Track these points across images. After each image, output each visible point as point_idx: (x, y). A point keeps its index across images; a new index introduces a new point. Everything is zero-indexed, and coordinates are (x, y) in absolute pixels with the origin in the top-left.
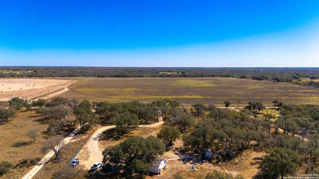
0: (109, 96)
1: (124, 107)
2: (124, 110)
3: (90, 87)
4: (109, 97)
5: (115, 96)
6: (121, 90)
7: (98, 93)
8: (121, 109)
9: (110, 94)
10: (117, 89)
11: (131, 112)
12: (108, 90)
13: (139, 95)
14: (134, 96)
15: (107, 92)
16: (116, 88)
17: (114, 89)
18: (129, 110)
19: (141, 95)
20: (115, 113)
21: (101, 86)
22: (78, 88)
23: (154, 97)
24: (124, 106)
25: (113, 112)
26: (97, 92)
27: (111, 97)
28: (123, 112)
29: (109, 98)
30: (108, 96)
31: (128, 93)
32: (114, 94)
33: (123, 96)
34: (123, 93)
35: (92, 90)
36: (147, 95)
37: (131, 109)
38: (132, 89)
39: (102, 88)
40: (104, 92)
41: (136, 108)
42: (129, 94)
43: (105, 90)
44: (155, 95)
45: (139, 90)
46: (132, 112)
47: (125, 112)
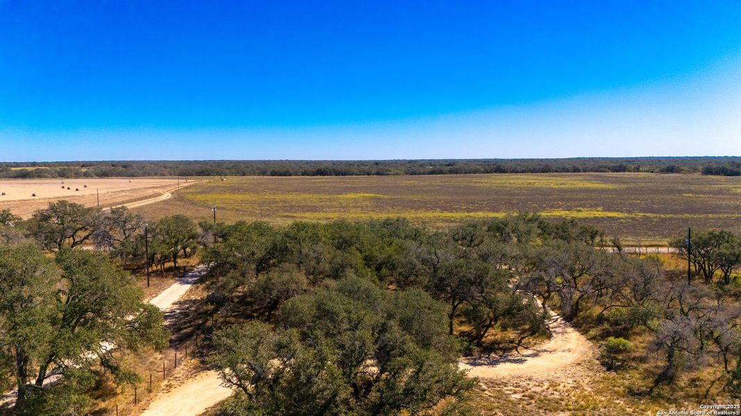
0: (289, 212)
1: (343, 244)
2: (339, 260)
3: (239, 191)
4: (290, 214)
5: (308, 211)
6: (328, 197)
7: (255, 206)
8: (326, 251)
9: (292, 207)
10: (316, 196)
11: (378, 269)
12: (289, 197)
13: (389, 208)
14: (373, 211)
15: (285, 202)
16: (315, 192)
17: (309, 196)
18: (368, 260)
19: (396, 208)
20: (286, 277)
21: (272, 189)
22: (200, 193)
23: (444, 215)
24: (343, 238)
25: (274, 275)
26: (253, 203)
27: (295, 215)
28: (336, 275)
29: (287, 217)
30: (286, 211)
31: (351, 205)
32: (307, 206)
33: (335, 212)
34: (335, 203)
35: (239, 197)
36: (417, 209)
37: (381, 257)
38: (362, 195)
39: (274, 194)
40: (275, 202)
41: (402, 249)
42: (353, 207)
43: (279, 197)
44: (444, 209)
45: (386, 197)
46: (384, 271)
47: (350, 274)
